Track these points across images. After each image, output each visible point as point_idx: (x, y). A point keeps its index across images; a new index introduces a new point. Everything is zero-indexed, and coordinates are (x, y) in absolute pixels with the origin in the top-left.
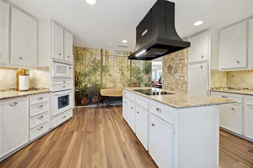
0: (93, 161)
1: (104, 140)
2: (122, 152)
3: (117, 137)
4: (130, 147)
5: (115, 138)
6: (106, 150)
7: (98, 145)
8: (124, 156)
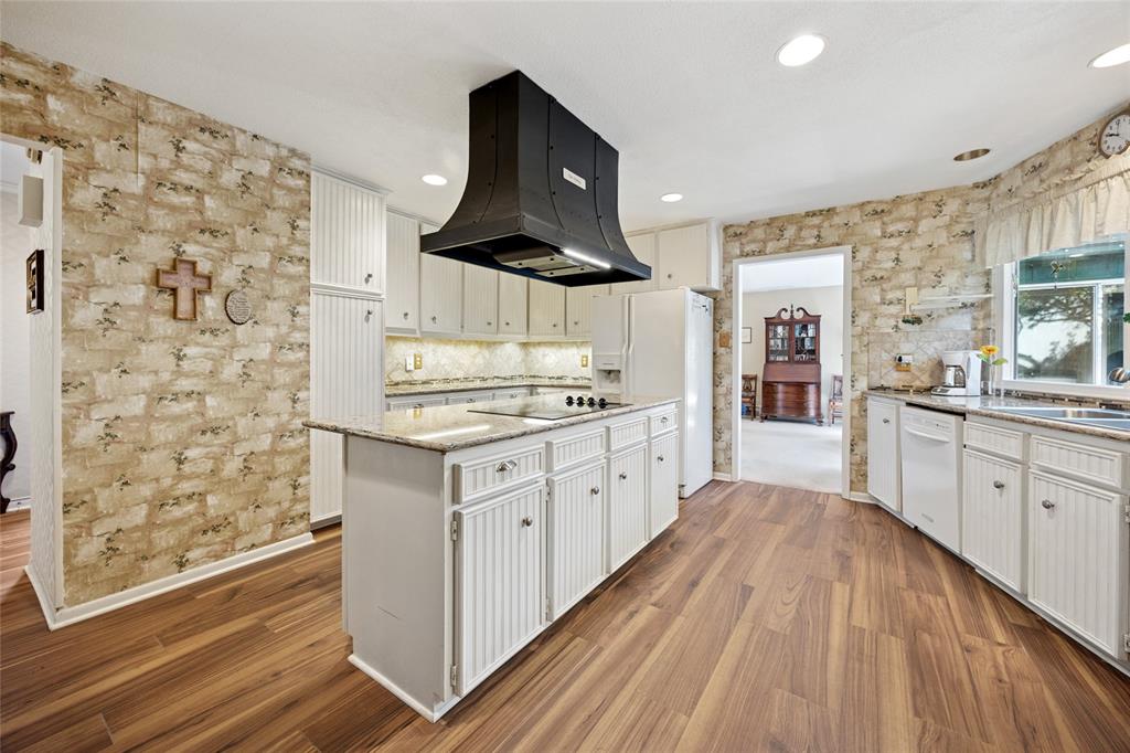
0: (789, 617)
1: (722, 652)
2: (691, 592)
3: (662, 634)
4: (657, 588)
5: (669, 633)
6: (738, 618)
7: (755, 649)
8: (694, 584)
